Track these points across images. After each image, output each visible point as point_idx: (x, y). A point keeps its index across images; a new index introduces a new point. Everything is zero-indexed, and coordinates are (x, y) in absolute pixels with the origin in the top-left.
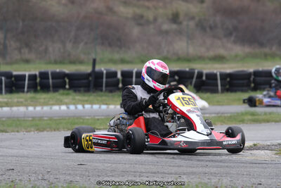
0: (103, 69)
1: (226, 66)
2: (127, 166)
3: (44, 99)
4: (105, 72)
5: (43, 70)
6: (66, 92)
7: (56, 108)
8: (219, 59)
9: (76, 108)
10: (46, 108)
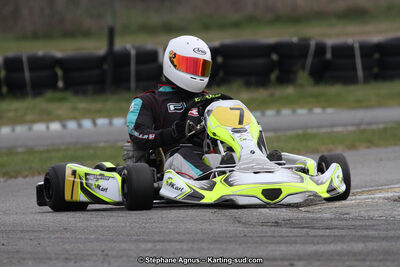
0: (129, 46)
1: (369, 28)
2: (185, 246)
3: (16, 110)
4: (133, 52)
5: (11, 54)
6: (58, 95)
7: (40, 127)
8: (356, 14)
9: (80, 126)
10: (20, 129)
